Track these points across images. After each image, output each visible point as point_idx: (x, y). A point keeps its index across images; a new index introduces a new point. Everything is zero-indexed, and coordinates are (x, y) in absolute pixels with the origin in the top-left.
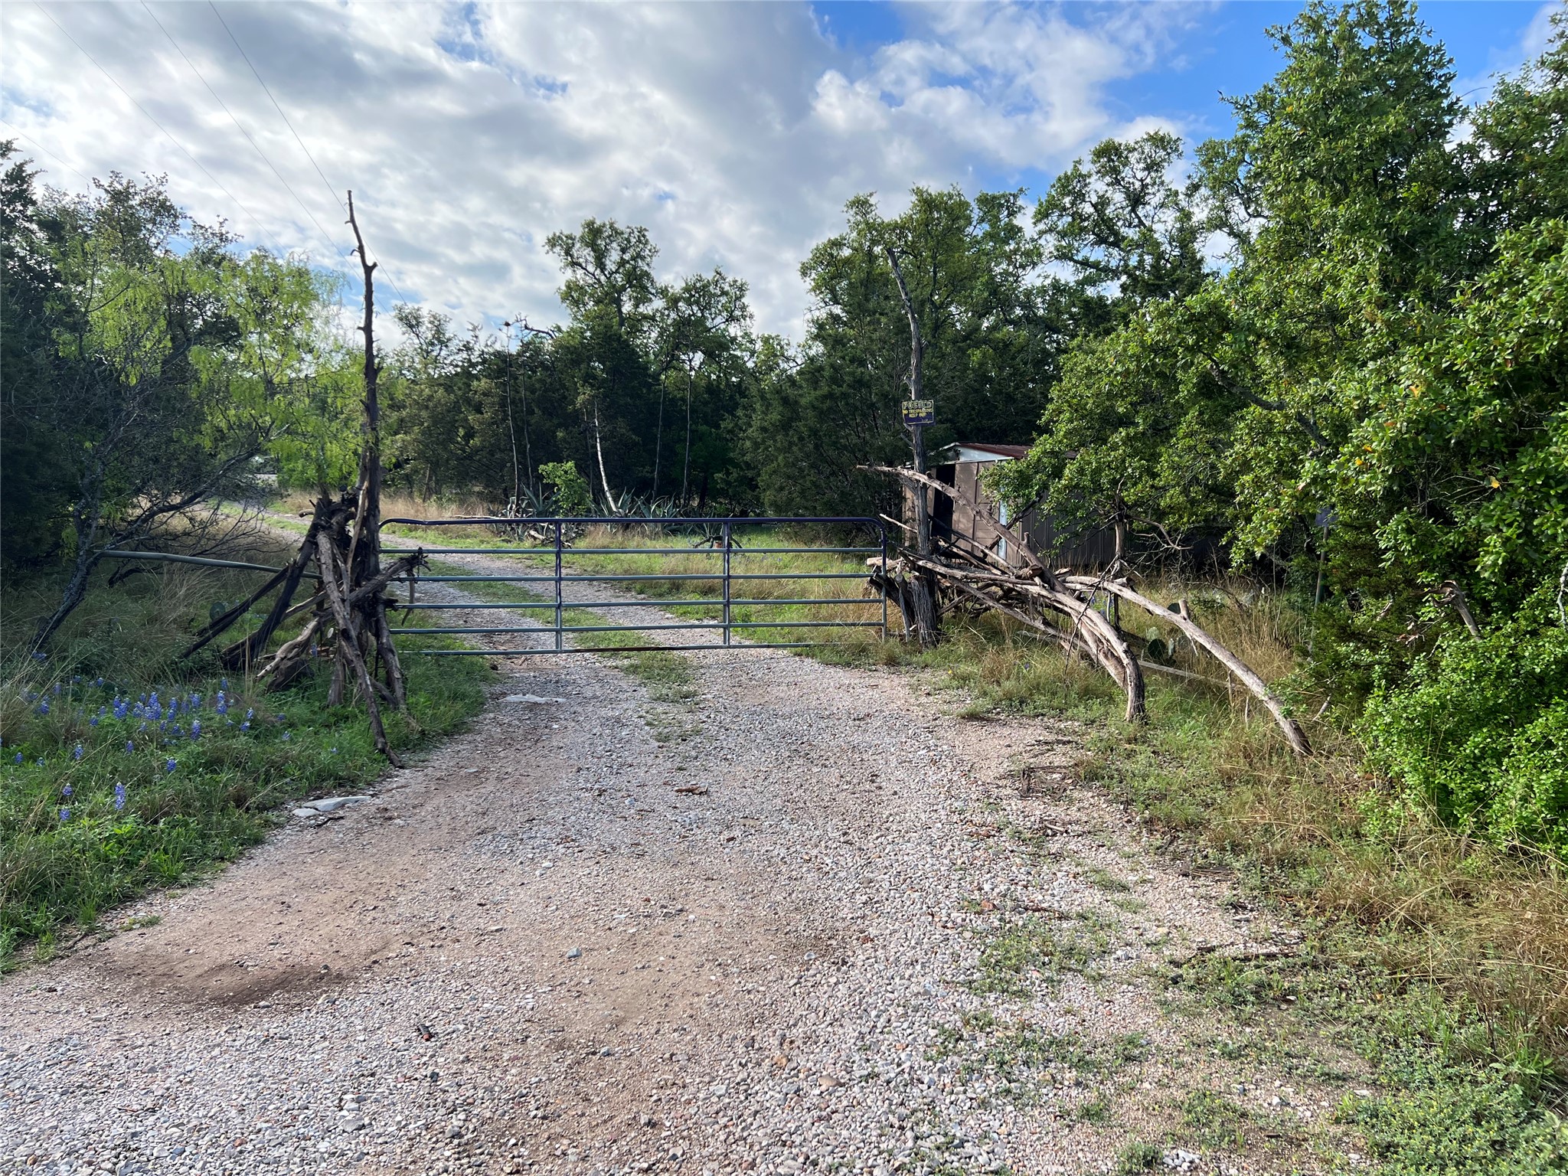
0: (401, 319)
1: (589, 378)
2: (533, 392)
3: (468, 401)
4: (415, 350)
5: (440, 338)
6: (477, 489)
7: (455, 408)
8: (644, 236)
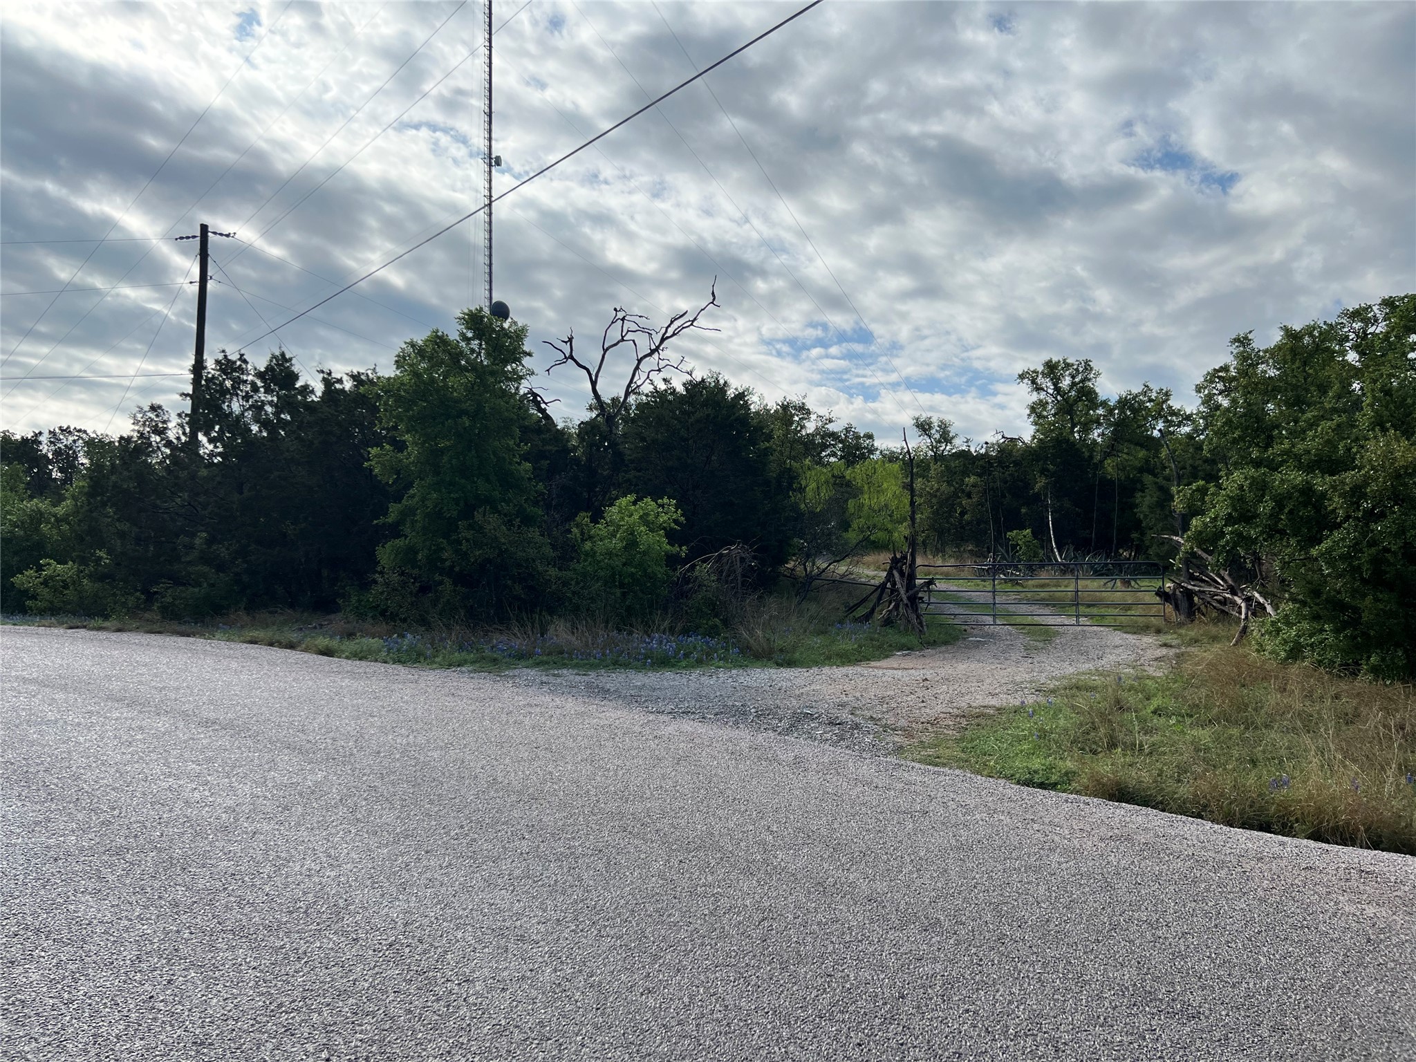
0: (917, 426)
1: (1043, 471)
2: (1006, 482)
3: (963, 491)
4: (928, 447)
5: (946, 437)
6: (969, 548)
7: (955, 495)
8: (1089, 365)
